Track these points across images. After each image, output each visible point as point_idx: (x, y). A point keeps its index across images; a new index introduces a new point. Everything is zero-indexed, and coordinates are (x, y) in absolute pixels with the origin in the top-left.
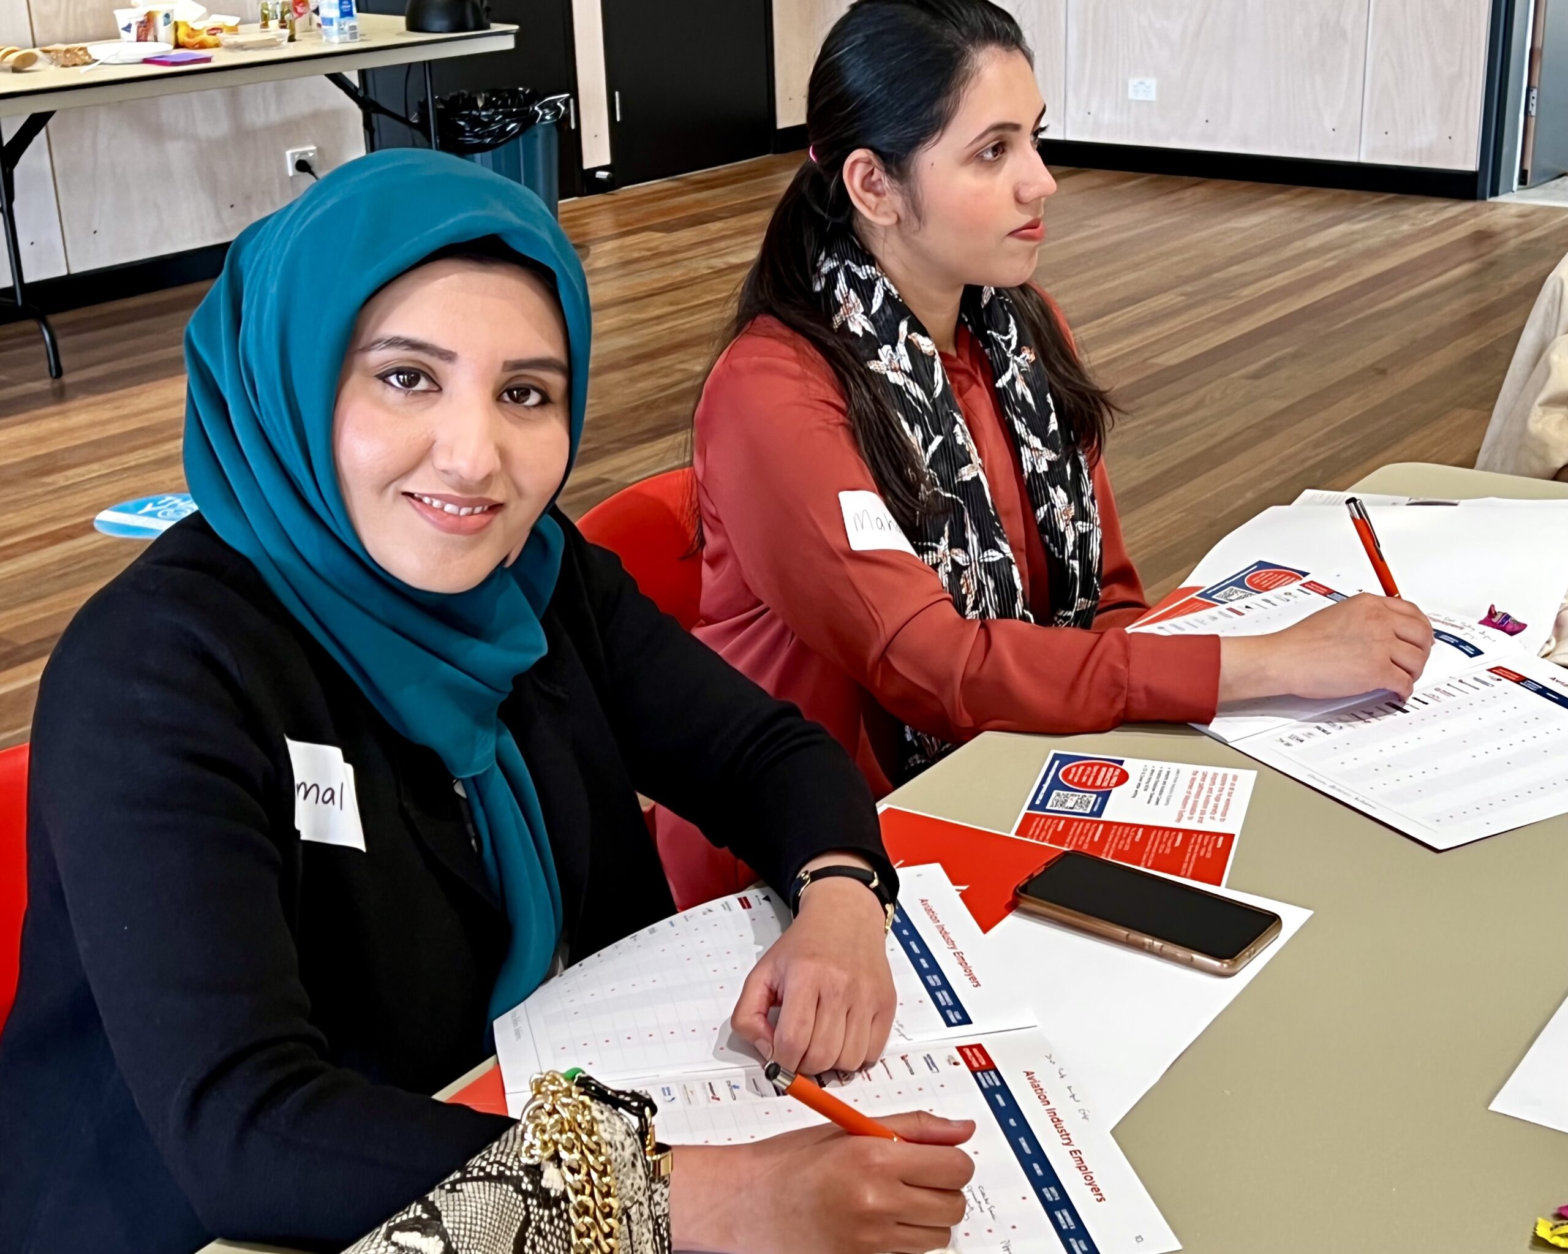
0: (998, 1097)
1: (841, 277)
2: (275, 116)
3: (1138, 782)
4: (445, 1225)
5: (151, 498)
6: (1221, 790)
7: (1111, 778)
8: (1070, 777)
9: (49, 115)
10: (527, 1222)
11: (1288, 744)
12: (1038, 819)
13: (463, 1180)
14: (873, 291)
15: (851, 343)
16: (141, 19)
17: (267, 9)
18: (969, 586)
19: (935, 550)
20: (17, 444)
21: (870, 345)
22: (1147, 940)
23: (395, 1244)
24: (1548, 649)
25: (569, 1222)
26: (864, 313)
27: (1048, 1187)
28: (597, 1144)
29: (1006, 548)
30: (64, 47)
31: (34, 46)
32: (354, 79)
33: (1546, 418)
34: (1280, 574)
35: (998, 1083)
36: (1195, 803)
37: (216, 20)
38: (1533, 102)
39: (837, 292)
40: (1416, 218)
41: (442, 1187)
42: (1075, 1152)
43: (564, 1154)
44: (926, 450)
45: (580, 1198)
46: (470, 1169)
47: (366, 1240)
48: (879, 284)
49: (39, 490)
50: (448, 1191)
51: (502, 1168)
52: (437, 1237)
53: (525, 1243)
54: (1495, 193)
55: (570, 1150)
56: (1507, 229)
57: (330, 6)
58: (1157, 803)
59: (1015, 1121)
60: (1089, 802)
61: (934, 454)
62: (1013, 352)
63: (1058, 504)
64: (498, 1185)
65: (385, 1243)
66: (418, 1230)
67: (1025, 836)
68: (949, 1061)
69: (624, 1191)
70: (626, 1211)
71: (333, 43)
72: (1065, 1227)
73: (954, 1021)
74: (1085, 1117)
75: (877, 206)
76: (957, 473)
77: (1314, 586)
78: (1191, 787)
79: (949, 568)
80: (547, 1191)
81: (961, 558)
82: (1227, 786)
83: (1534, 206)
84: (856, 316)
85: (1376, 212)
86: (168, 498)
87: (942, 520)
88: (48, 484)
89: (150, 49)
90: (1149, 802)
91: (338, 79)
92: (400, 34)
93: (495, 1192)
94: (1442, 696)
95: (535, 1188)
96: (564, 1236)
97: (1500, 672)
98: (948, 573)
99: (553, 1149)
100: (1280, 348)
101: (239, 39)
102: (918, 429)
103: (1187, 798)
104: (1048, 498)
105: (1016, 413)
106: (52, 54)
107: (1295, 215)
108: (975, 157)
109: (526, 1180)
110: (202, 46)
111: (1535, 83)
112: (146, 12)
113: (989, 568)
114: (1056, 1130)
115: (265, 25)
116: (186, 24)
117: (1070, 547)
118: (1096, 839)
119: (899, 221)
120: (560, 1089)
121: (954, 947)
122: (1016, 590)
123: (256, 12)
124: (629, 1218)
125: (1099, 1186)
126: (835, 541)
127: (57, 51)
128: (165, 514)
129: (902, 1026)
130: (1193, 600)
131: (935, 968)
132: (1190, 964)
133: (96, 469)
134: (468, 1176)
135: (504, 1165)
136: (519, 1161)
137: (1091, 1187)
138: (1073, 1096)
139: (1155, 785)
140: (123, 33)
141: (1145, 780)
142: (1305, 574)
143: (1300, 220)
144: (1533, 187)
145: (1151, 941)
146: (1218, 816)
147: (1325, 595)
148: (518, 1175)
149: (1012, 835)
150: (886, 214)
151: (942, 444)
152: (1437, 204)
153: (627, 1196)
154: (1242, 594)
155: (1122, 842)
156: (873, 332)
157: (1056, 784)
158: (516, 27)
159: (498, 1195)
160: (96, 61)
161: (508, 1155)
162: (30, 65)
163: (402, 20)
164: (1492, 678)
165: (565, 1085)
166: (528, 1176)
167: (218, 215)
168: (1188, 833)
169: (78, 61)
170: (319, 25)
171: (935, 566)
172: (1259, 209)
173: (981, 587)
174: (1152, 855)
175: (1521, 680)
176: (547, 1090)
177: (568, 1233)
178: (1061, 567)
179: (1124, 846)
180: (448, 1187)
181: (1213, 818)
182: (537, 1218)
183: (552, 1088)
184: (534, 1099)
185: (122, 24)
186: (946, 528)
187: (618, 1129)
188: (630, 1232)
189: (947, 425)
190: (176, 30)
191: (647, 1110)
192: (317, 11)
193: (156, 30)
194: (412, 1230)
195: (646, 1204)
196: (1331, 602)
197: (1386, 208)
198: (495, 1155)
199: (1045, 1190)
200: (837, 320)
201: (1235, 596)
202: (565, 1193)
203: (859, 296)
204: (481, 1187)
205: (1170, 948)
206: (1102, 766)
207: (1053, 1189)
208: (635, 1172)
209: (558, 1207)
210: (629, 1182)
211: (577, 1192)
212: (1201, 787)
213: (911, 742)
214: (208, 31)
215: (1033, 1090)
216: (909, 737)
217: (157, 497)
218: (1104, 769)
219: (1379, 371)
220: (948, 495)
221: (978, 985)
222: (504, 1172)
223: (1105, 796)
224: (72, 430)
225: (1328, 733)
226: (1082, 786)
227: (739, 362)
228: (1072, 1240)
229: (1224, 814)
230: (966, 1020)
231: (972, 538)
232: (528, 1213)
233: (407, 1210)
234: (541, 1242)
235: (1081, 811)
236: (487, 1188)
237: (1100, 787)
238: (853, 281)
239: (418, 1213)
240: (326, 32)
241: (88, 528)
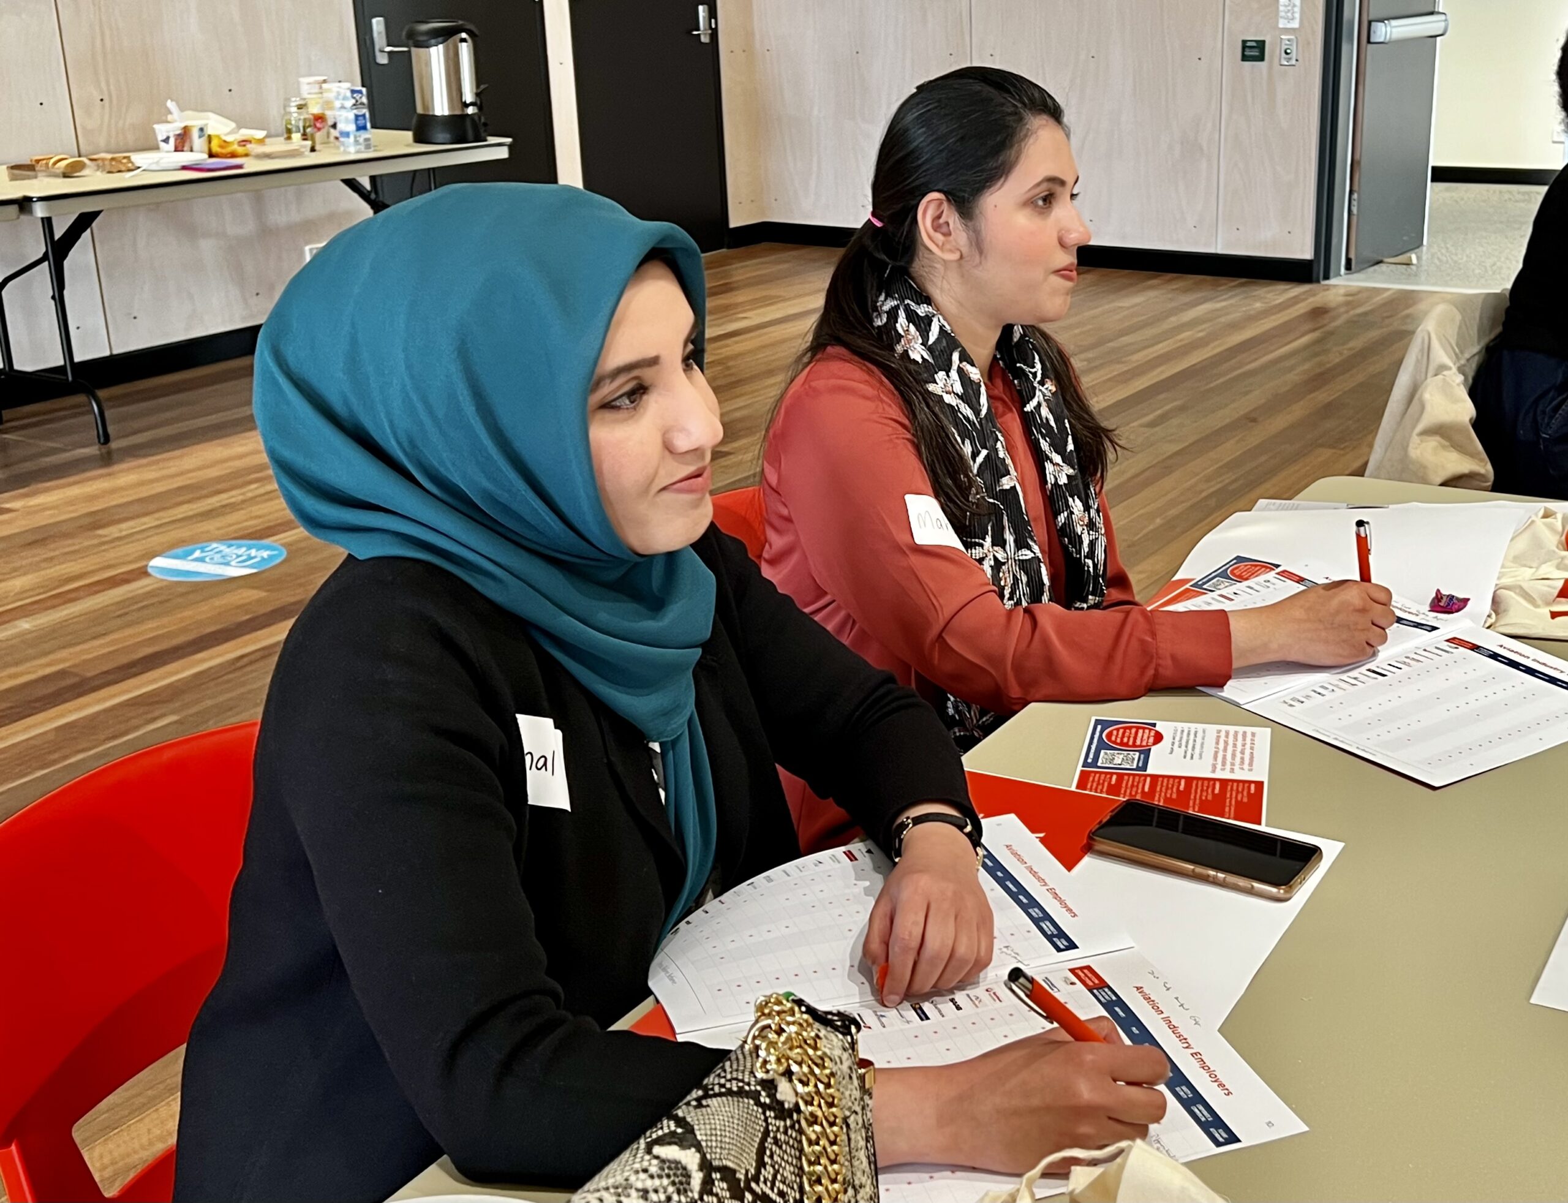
0: (1117, 1009)
1: (902, 314)
2: (295, 217)
3: (1172, 740)
4: (699, 1137)
5: (200, 545)
6: (1244, 745)
7: (1148, 738)
8: (1113, 738)
9: (96, 214)
10: (766, 1133)
11: (1291, 705)
12: (1093, 775)
13: (706, 1096)
14: (930, 325)
15: (912, 367)
16: (178, 132)
17: (291, 124)
18: (1007, 581)
19: (982, 546)
20: (71, 502)
21: (928, 371)
22: (1212, 873)
23: (657, 1157)
24: (1490, 621)
25: (801, 1131)
26: (922, 344)
27: (1180, 1086)
28: (822, 1058)
29: (1036, 548)
30: (109, 156)
31: (80, 156)
32: (366, 184)
33: (1424, 445)
34: (1256, 566)
35: (1114, 998)
36: (1224, 757)
37: (245, 133)
38: (1354, 203)
39: (898, 326)
40: (1266, 298)
41: (688, 1104)
42: (1196, 1054)
43: (795, 1068)
44: (974, 461)
45: (810, 1108)
46: (710, 1087)
47: (627, 1156)
48: (935, 320)
49: (95, 541)
50: (696, 1107)
51: (741, 1084)
52: (693, 1150)
53: (765, 1153)
54: (1327, 277)
55: (800, 1064)
56: (1339, 306)
57: (347, 121)
58: (1192, 758)
59: (1137, 1029)
60: (1134, 759)
61: (981, 465)
62: (1039, 382)
63: (1075, 511)
64: (741, 1100)
65: (647, 1157)
66: (675, 1143)
67: (1085, 789)
68: (1065, 981)
69: (844, 1102)
70: (845, 1120)
71: (349, 153)
72: (1203, 1119)
73: (1062, 947)
74: (1196, 1023)
75: (943, 244)
76: (999, 481)
77: (1287, 575)
78: (1217, 743)
79: (992, 563)
80: (782, 1103)
81: (1001, 556)
82: (1248, 741)
83: (1358, 287)
84: (916, 346)
85: (1233, 293)
86: (214, 545)
87: (986, 521)
88: (101, 536)
89: (186, 158)
90: (1185, 757)
91: (352, 184)
92: (408, 145)
93: (738, 1106)
94: (1412, 663)
95: (772, 1101)
96: (796, 1145)
97: (1454, 641)
98: (991, 566)
99: (785, 1065)
100: (1166, 404)
101: (266, 149)
102: (967, 442)
103: (1216, 753)
104: (1068, 506)
105: (1041, 433)
106: (100, 162)
107: (1170, 296)
108: (1029, 203)
109: (763, 1093)
110: (233, 155)
111: (1356, 188)
112: (183, 125)
113: (1023, 565)
114: (1174, 1036)
115: (289, 138)
116: (218, 137)
117: (1086, 548)
118: (1146, 789)
119: (961, 257)
120: (785, 1009)
121: (1046, 884)
122: (1043, 584)
123: (279, 126)
124: (848, 1126)
125: (1224, 1083)
126: (902, 538)
127: (103, 160)
128: (212, 559)
129: (1017, 954)
130: (1187, 590)
131: (1033, 903)
132: (1251, 892)
133: (148, 521)
134: (711, 1092)
135: (742, 1081)
136: (755, 1077)
137: (1216, 1084)
138: (1182, 1005)
139: (1187, 742)
140: (162, 145)
141: (1177, 738)
142: (1278, 566)
143: (1171, 300)
144: (1355, 272)
145: (1214, 873)
146: (1246, 766)
147: (1298, 582)
148: (756, 1090)
149: (1073, 788)
150: (951, 251)
151: (987, 457)
152: (1281, 287)
153: (847, 1107)
154: (1227, 584)
155: (1169, 792)
156: (931, 360)
157: (1102, 746)
158: (509, 140)
159: (741, 1109)
160: (139, 168)
161: (743, 1072)
162: (80, 171)
163: (409, 135)
164: (1450, 647)
165: (789, 1005)
166: (764, 1090)
167: (245, 300)
168: (1224, 782)
169: (123, 168)
170: (337, 138)
171: (981, 561)
172: (1139, 291)
173: (1016, 579)
174: (1198, 801)
175: (1475, 648)
176: (772, 1010)
177: (800, 1142)
178: (1079, 565)
179: (1171, 795)
180: (694, 1103)
181: (1242, 769)
182: (775, 1129)
183: (777, 1008)
184: (757, 1022)
185: (161, 137)
186: (989, 528)
187: (835, 1043)
188: (849, 1139)
189: (992, 442)
190: (210, 142)
191: (853, 1029)
192: (334, 126)
193: (191, 142)
194: (670, 1144)
195: (860, 1115)
196: (1302, 588)
197: (1238, 291)
198: (731, 1073)
199: (1178, 1089)
200: (899, 349)
201: (1222, 586)
202: (797, 1104)
203: (917, 330)
204: (726, 1102)
205: (1232, 879)
206: (1138, 728)
207: (1184, 1088)
208: (852, 1083)
209: (791, 1117)
210: (847, 1093)
211: (807, 1103)
212: (1226, 743)
213: (953, 716)
214: (239, 142)
215: (1145, 1002)
216: (951, 711)
217: (205, 544)
218: (1141, 731)
219: (1251, 419)
220: (991, 500)
221: (1075, 915)
222: (743, 1087)
223: (1146, 753)
224: (122, 489)
225: (1323, 695)
226: (1124, 745)
227: (819, 384)
228: (1212, 1130)
229: (1251, 764)
230: (1072, 946)
231: (1009, 538)
232: (768, 1124)
233: (659, 1126)
234: (778, 1152)
235: (1128, 767)
236: (731, 1103)
237: (1141, 746)
238: (912, 317)
239: (673, 1128)
240: (343, 144)
241: (144, 573)
